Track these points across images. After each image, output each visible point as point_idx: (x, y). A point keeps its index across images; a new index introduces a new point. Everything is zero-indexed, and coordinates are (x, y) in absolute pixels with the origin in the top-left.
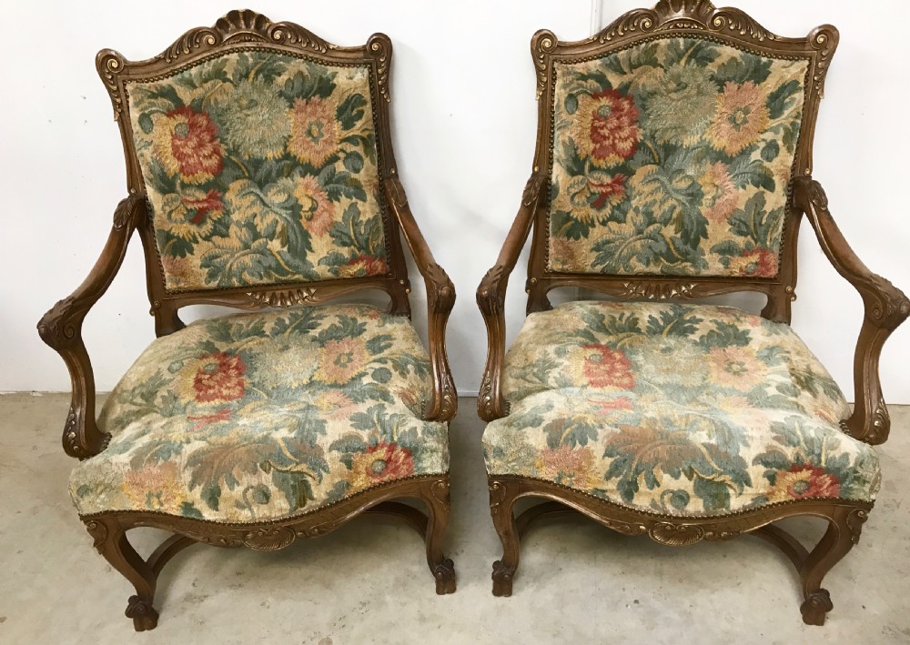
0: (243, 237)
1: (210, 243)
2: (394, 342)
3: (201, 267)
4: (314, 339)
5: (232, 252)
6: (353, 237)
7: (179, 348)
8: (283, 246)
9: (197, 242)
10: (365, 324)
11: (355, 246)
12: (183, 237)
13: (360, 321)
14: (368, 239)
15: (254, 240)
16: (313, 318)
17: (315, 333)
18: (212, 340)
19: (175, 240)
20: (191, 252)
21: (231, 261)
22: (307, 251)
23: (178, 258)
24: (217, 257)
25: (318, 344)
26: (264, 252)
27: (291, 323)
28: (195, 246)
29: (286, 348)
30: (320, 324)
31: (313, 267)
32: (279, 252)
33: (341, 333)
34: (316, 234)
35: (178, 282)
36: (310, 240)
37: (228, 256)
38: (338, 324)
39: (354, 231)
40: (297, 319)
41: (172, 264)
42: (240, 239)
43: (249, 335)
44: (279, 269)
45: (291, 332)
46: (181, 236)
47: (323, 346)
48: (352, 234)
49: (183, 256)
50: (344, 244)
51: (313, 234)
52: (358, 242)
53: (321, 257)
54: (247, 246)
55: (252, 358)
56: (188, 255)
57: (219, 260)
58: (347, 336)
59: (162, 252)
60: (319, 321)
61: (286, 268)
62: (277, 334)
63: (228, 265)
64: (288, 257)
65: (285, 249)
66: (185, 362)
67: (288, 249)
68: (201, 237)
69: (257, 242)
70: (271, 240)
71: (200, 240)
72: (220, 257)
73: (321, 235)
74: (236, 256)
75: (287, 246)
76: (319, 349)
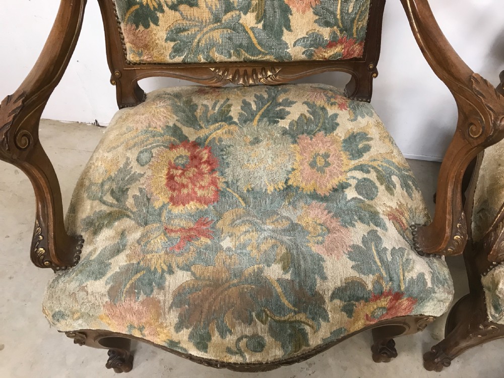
0: (214, 7)
1: (177, 14)
2: (371, 143)
3: (166, 40)
4: (285, 132)
5: (202, 24)
6: (338, 17)
7: (146, 131)
8: (258, 22)
9: (163, 11)
10: (336, 115)
11: (338, 27)
12: (147, 4)
13: (331, 111)
14: (354, 19)
15: (226, 12)
16: (280, 104)
17: (284, 124)
18: (179, 125)
19: (137, 7)
20: (156, 21)
21: (198, 38)
22: (285, 30)
23: (141, 28)
24: (184, 30)
25: (290, 140)
26: (236, 27)
27: (259, 109)
28: (159, 15)
29: (256, 141)
30: (289, 113)
31: (287, 48)
32: (252, 29)
33: (313, 127)
34: (298, 10)
35: (140, 55)
36: (290, 16)
37: (197, 29)
38: (308, 115)
39: (341, 10)
40: (263, 104)
41: (134, 34)
42: (210, 9)
43: (216, 121)
44: (250, 48)
45: (259, 121)
46: (145, 3)
47: (295, 142)
48: (338, 12)
49: (147, 26)
50: (327, 24)
51: (294, 10)
52: (343, 23)
53: (299, 37)
54: (217, 19)
55: (222, 150)
56: (152, 25)
57: (186, 33)
58: (319, 130)
59: (123, 19)
60: (287, 109)
61: (259, 48)
62: (245, 122)
63: (196, 40)
64: (263, 35)
65: (260, 26)
66: (154, 151)
67: (264, 26)
68: (167, 5)
69: (229, 15)
70: (245, 14)
71: (165, 8)
72: (188, 30)
73: (304, 12)
74: (205, 30)
75: (262, 22)
76: (292, 146)
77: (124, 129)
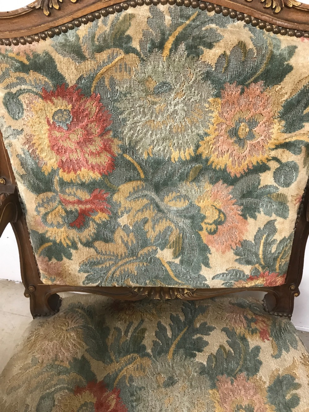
0: (130, 244)
1: (92, 250)
3: (79, 271)
4: (203, 371)
5: (117, 258)
6: (261, 256)
8: (176, 256)
9: (76, 248)
10: (257, 349)
11: (260, 264)
12: (61, 242)
13: (253, 342)
14: (278, 257)
15: (143, 247)
16: (197, 331)
17: (201, 358)
18: (88, 356)
19: (50, 244)
20: (69, 257)
21: (113, 269)
22: (203, 267)
23: (54, 261)
24: (98, 263)
25: (209, 383)
26: (153, 261)
27: (175, 336)
28: (73, 251)
29: (171, 382)
30: (207, 343)
31: (206, 280)
32: (169, 263)
33: (233, 365)
34: (217, 250)
35: (53, 280)
36: (208, 255)
37: (111, 262)
38: (227, 347)
39: (264, 252)
40: (180, 330)
41: (47, 265)
42: (126, 245)
43: (128, 352)
44: (167, 278)
45: (175, 352)
46: (58, 241)
47: (214, 386)
48: (261, 252)
49: (60, 259)
50: (248, 262)
51: (213, 250)
52: (265, 261)
53: (219, 273)
54: (133, 253)
55: (132, 395)
56: (65, 259)
57: (100, 267)
58: (241, 371)
59: (38, 248)
60: (206, 338)
61: (176, 280)
62: (159, 353)
63: (111, 272)
64: (179, 269)
65: (177, 261)
66: (57, 396)
67: (182, 262)
68: (81, 243)
69: (145, 250)
70: (162, 249)
71: (79, 245)
72: (103, 263)
73: (223, 252)
74: (120, 263)
75: (180, 258)
76: (211, 392)
77: (29, 361)
